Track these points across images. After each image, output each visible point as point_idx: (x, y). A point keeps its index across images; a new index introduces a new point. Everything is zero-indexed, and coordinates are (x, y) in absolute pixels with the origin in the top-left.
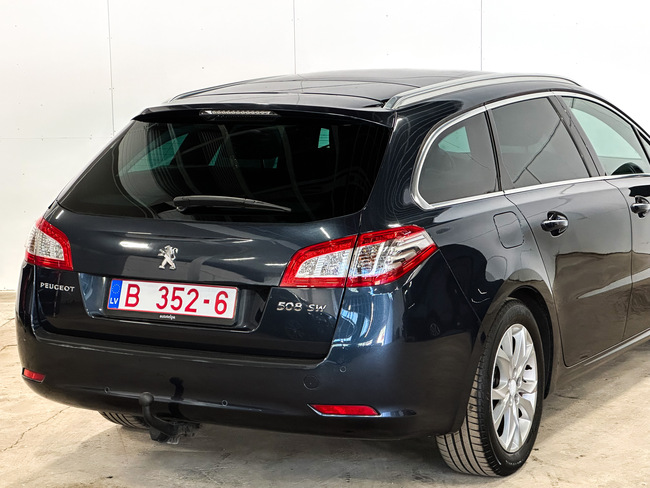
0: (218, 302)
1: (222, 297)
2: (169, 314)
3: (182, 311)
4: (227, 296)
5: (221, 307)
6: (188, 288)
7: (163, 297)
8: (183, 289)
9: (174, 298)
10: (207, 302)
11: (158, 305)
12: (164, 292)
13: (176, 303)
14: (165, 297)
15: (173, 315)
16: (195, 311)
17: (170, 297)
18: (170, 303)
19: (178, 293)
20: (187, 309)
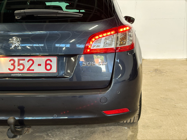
0: (46, 65)
1: (49, 62)
2: (17, 73)
3: (25, 71)
4: (51, 61)
5: (48, 67)
6: (27, 59)
7: (12, 64)
8: (24, 60)
9: (19, 65)
10: (39, 65)
11: (9, 69)
12: (12, 62)
13: (21, 67)
14: (13, 64)
15: (19, 73)
16: (33, 70)
17: (16, 64)
18: (17, 67)
19: (21, 62)
20: (28, 69)
